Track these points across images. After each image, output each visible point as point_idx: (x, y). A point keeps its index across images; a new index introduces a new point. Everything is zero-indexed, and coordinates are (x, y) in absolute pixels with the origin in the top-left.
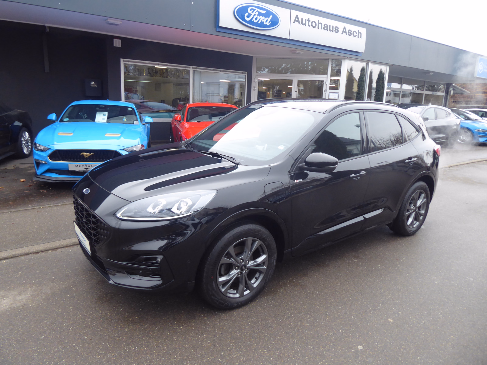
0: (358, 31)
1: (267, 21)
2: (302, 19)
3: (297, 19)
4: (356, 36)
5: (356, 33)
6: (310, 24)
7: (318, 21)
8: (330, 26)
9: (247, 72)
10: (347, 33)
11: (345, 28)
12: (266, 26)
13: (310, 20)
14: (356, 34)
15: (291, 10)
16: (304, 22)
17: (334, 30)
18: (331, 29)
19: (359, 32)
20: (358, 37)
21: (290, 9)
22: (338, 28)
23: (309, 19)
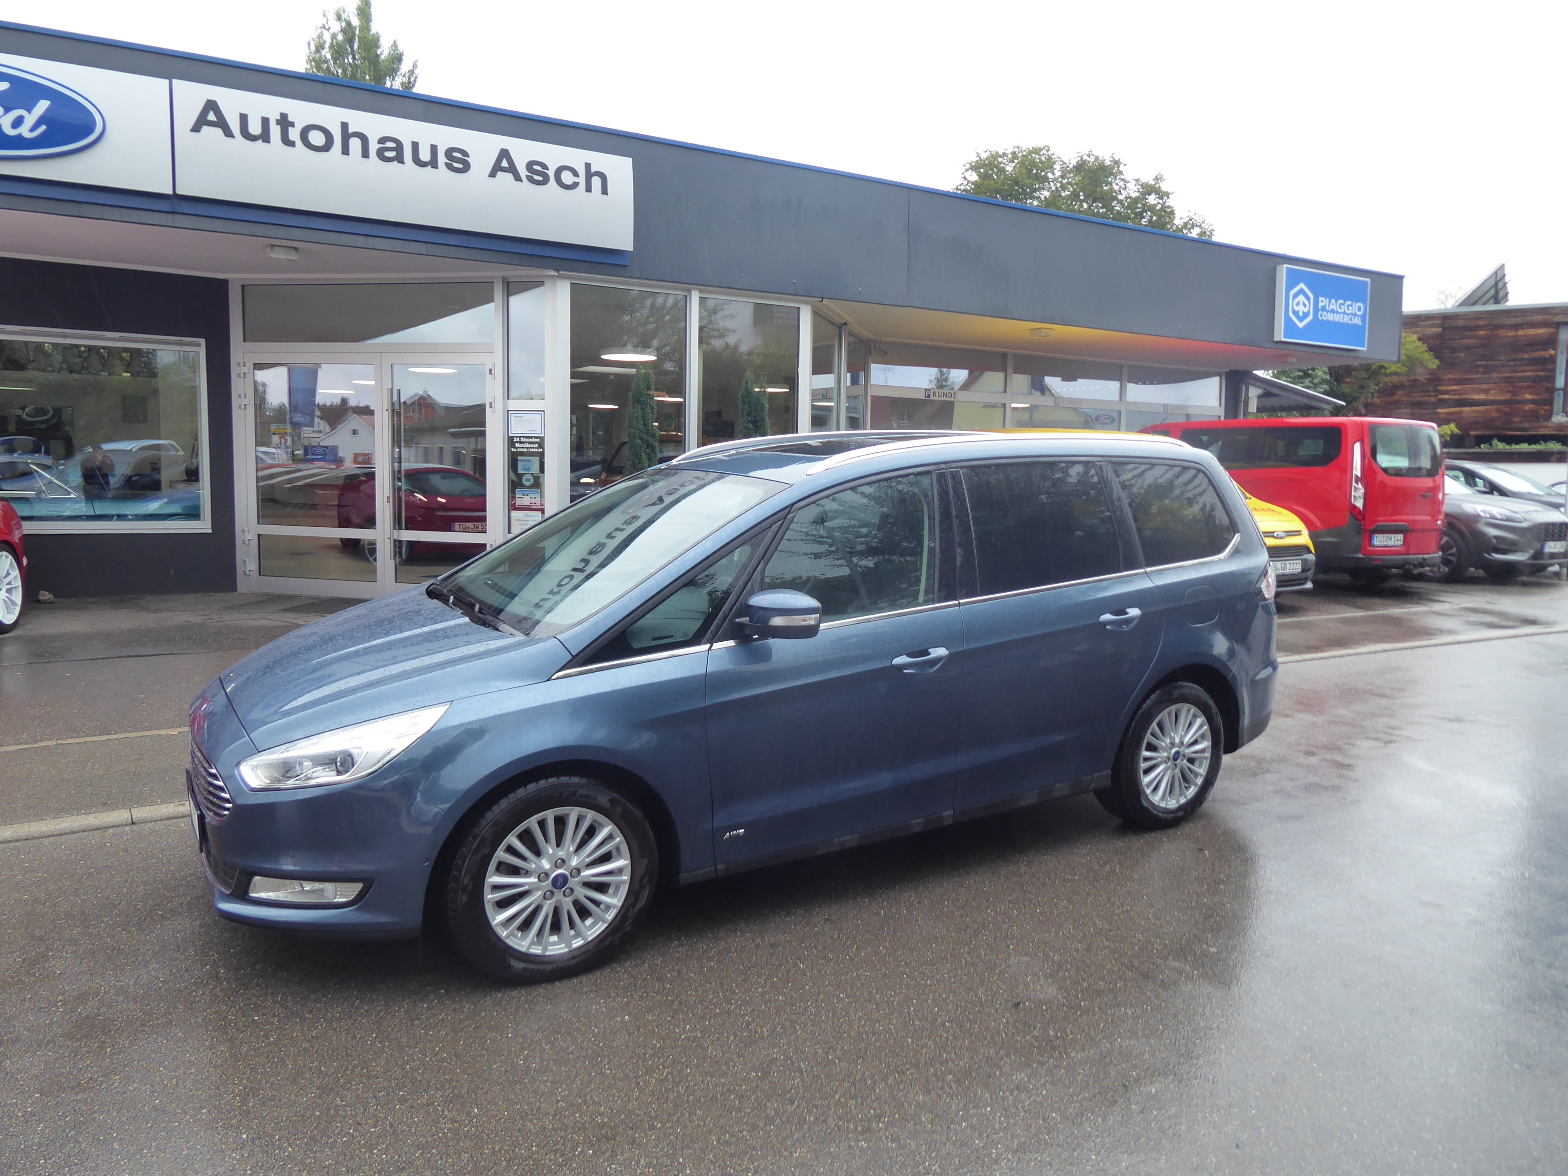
0: (588, 166)
1: (18, 122)
2: (244, 118)
3: (211, 117)
4: (575, 185)
5: (575, 174)
6: (294, 134)
7: (344, 126)
8: (415, 146)
9: (203, 341)
10: (523, 172)
11: (504, 154)
12: (19, 142)
13: (290, 119)
14: (576, 179)
15: (174, 81)
16: (255, 128)
17: (442, 159)
18: (425, 156)
19: (592, 171)
20: (589, 189)
21: (169, 75)
22: (465, 153)
23: (284, 116)
